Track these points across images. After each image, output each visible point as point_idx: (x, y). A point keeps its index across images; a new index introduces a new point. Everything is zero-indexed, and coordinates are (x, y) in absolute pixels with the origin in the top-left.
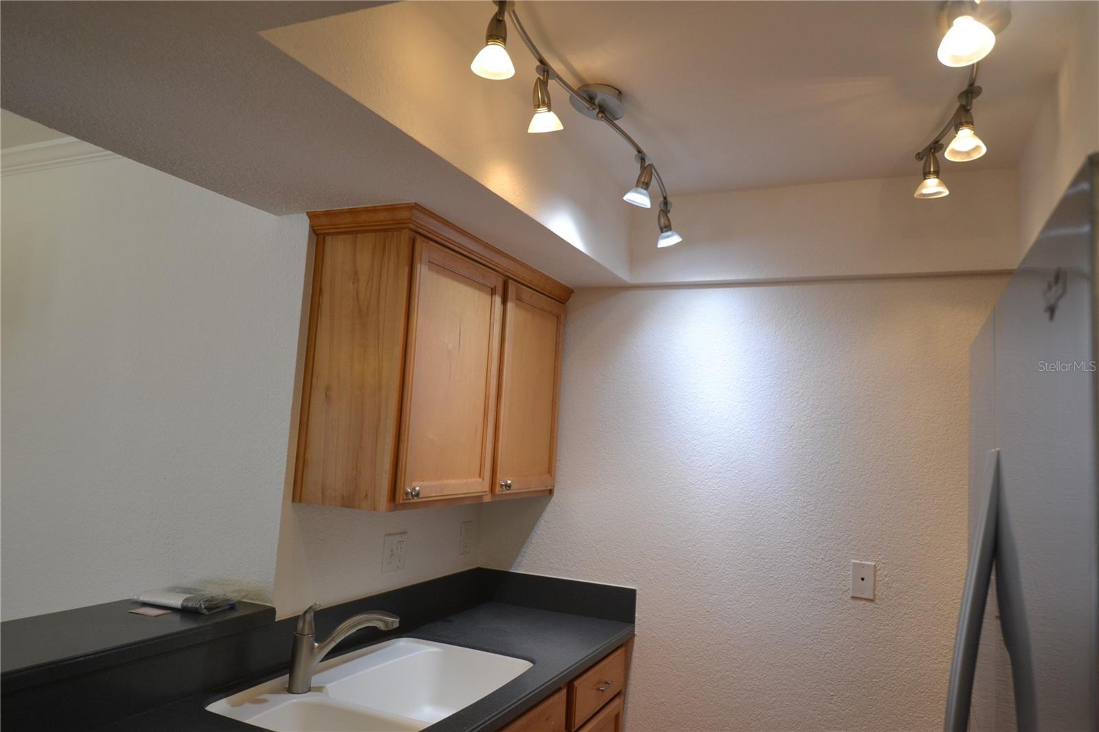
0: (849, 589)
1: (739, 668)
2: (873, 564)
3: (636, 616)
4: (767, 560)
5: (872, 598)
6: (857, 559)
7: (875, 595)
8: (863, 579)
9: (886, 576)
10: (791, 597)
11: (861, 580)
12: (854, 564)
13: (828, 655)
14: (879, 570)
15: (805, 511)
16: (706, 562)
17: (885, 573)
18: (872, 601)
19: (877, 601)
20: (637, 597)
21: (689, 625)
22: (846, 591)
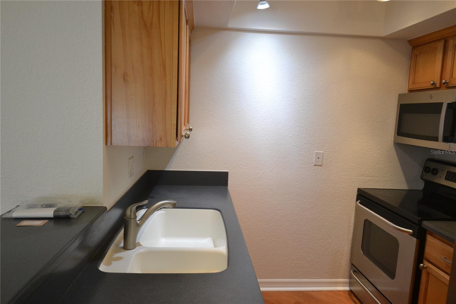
0: (313, 162)
1: (271, 197)
2: (323, 152)
3: (228, 182)
4: (283, 154)
5: (321, 165)
6: (317, 151)
7: (322, 163)
8: (319, 158)
9: (326, 156)
10: (292, 167)
11: (318, 158)
12: (316, 152)
13: (304, 188)
14: (325, 154)
15: (299, 133)
16: (258, 157)
17: (326, 155)
18: (321, 166)
19: (323, 166)
20: (229, 175)
21: (251, 183)
22: (312, 163)
